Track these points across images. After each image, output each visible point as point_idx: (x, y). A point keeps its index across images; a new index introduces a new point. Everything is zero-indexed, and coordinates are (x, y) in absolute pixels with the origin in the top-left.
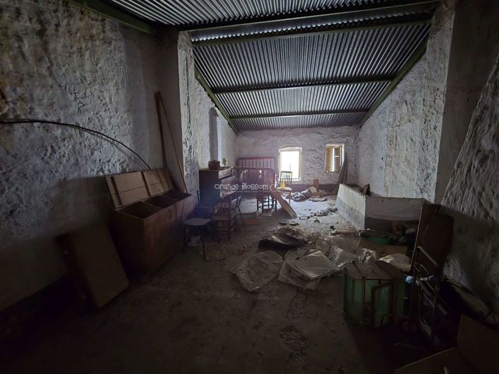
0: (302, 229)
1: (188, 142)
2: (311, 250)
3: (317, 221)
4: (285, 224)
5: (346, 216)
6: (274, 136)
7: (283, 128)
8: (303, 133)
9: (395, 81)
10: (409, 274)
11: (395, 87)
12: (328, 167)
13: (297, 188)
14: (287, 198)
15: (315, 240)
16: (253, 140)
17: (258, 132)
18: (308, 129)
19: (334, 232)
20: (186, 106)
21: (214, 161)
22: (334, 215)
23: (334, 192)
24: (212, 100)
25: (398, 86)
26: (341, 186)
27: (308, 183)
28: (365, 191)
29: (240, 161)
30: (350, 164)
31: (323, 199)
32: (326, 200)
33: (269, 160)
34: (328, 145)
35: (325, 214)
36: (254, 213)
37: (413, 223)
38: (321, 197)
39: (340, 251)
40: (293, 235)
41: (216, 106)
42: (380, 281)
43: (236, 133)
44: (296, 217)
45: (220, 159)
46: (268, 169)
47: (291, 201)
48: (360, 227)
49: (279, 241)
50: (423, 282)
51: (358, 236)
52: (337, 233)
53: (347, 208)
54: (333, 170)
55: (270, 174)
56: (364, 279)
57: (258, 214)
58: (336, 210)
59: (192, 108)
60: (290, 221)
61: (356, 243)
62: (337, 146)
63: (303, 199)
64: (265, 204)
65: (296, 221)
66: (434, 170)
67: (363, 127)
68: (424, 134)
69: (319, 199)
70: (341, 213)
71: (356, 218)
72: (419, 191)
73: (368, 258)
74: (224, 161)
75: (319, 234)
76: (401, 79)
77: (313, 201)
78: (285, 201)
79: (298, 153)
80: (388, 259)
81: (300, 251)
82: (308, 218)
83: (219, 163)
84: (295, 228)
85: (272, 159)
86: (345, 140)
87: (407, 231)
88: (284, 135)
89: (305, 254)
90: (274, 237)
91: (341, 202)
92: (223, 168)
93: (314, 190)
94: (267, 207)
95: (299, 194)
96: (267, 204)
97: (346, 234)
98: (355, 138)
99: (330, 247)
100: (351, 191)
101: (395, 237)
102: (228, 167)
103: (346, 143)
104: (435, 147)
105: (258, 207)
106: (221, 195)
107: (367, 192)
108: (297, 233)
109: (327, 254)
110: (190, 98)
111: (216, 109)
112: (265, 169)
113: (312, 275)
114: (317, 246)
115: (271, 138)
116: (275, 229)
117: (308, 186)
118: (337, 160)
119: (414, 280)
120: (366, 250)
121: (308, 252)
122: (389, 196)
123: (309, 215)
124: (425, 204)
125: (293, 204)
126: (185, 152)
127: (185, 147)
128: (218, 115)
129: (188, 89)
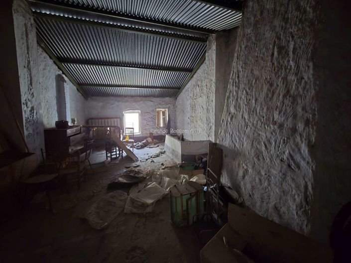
0: (142, 168)
1: (29, 103)
2: (149, 183)
3: (152, 161)
4: (130, 167)
5: (170, 155)
6: (118, 101)
7: (126, 96)
8: (141, 101)
9: (193, 73)
10: (205, 185)
11: (192, 77)
12: (159, 124)
13: (137, 139)
14: (131, 147)
15: (151, 175)
16: (101, 104)
17: (104, 98)
18: (144, 98)
19: (163, 167)
20: (26, 70)
21: (62, 121)
22: (164, 155)
23: (163, 140)
24: (59, 68)
25: (194, 76)
26: (167, 136)
27: (146, 135)
28: (181, 138)
29: (90, 121)
30: (171, 122)
31: (156, 146)
32: (158, 146)
33: (115, 120)
34: (158, 109)
35: (158, 156)
36: (103, 162)
37: (205, 155)
38: (155, 144)
39: (167, 179)
40: (135, 174)
41: (63, 73)
42: (191, 194)
43: (84, 97)
44: (138, 161)
45: (69, 119)
46: (114, 127)
47: (134, 149)
48: (179, 161)
49: (125, 181)
50: (212, 188)
51: (178, 168)
52: (166, 168)
53: (171, 150)
54: (162, 126)
55: (116, 131)
56: (182, 195)
57: (106, 163)
58: (165, 152)
59: (34, 72)
60: (134, 164)
61: (177, 172)
62: (163, 110)
63: (142, 147)
64: (112, 154)
65: (138, 163)
66: (213, 124)
67: (178, 98)
68: (208, 104)
69: (154, 146)
70: (168, 154)
71: (176, 156)
72: (207, 136)
73: (184, 181)
74: (73, 121)
75: (154, 171)
76: (195, 72)
77: (150, 148)
78: (129, 150)
79: (138, 114)
80: (194, 179)
81: (141, 186)
82: (147, 160)
83: (67, 122)
84: (136, 169)
85: (118, 119)
86: (167, 106)
87: (203, 160)
88: (127, 101)
89: (145, 187)
90: (120, 179)
91: (167, 146)
92: (71, 127)
93: (150, 140)
94: (115, 156)
95: (140, 143)
96: (115, 153)
97: (171, 168)
98: (174, 105)
99: (161, 178)
100: (172, 139)
101: (197, 165)
102: (77, 126)
103: (169, 108)
104: (213, 111)
105: (107, 157)
106: (70, 150)
107: (182, 139)
108: (138, 172)
109: (160, 183)
110: (32, 63)
111: (64, 76)
112: (112, 127)
113: (150, 201)
114: (153, 179)
115: (117, 103)
116: (121, 172)
117: (146, 138)
118: (164, 119)
119: (208, 188)
120: (182, 176)
121: (147, 185)
122: (194, 140)
123: (147, 158)
124: (210, 143)
125: (135, 151)
126: (25, 112)
127: (25, 108)
128: (65, 81)
129: (28, 53)
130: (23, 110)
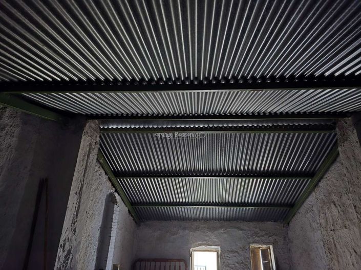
1: (67, 244)
6: (184, 229)
7: (195, 220)
8: (221, 227)
9: (316, 179)
11: (316, 185)
16: (157, 233)
17: (164, 223)
18: (226, 223)
20: (76, 197)
24: (113, 185)
25: (320, 184)
33: (177, 263)
34: (253, 246)
41: (116, 191)
43: (136, 222)
59: (84, 197)
62: (264, 247)
67: (291, 224)
76: (322, 178)
85: (182, 263)
86: (271, 239)
88: (197, 229)
98: (285, 238)
103: (275, 244)
110: (85, 186)
111: (116, 194)
115: (181, 232)
118: (268, 267)
126: (59, 260)
127: (61, 251)
128: (117, 202)
129: (84, 176)
130: (57, 257)
